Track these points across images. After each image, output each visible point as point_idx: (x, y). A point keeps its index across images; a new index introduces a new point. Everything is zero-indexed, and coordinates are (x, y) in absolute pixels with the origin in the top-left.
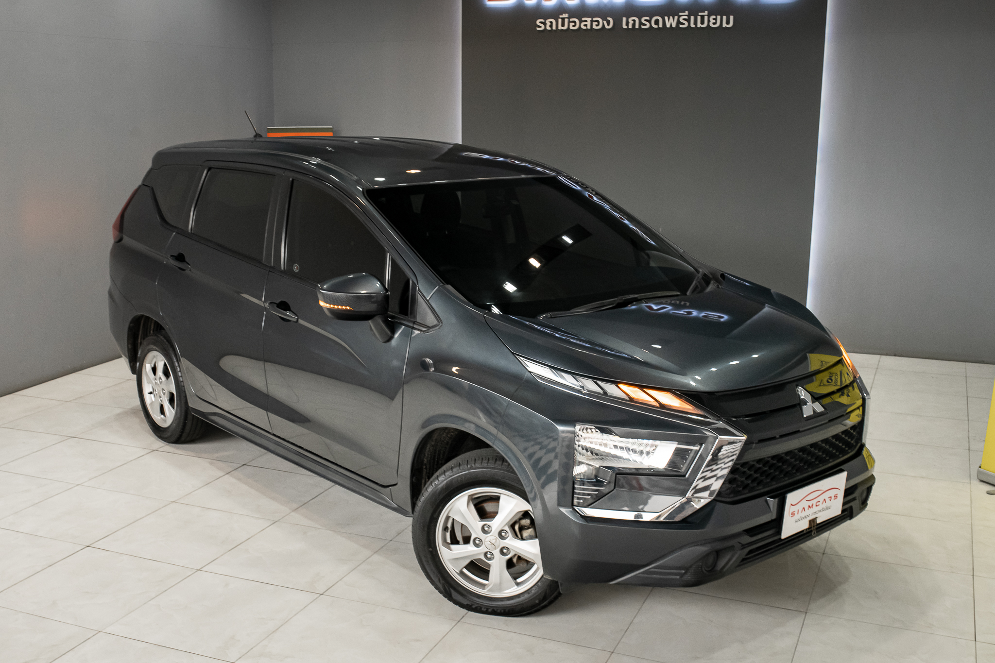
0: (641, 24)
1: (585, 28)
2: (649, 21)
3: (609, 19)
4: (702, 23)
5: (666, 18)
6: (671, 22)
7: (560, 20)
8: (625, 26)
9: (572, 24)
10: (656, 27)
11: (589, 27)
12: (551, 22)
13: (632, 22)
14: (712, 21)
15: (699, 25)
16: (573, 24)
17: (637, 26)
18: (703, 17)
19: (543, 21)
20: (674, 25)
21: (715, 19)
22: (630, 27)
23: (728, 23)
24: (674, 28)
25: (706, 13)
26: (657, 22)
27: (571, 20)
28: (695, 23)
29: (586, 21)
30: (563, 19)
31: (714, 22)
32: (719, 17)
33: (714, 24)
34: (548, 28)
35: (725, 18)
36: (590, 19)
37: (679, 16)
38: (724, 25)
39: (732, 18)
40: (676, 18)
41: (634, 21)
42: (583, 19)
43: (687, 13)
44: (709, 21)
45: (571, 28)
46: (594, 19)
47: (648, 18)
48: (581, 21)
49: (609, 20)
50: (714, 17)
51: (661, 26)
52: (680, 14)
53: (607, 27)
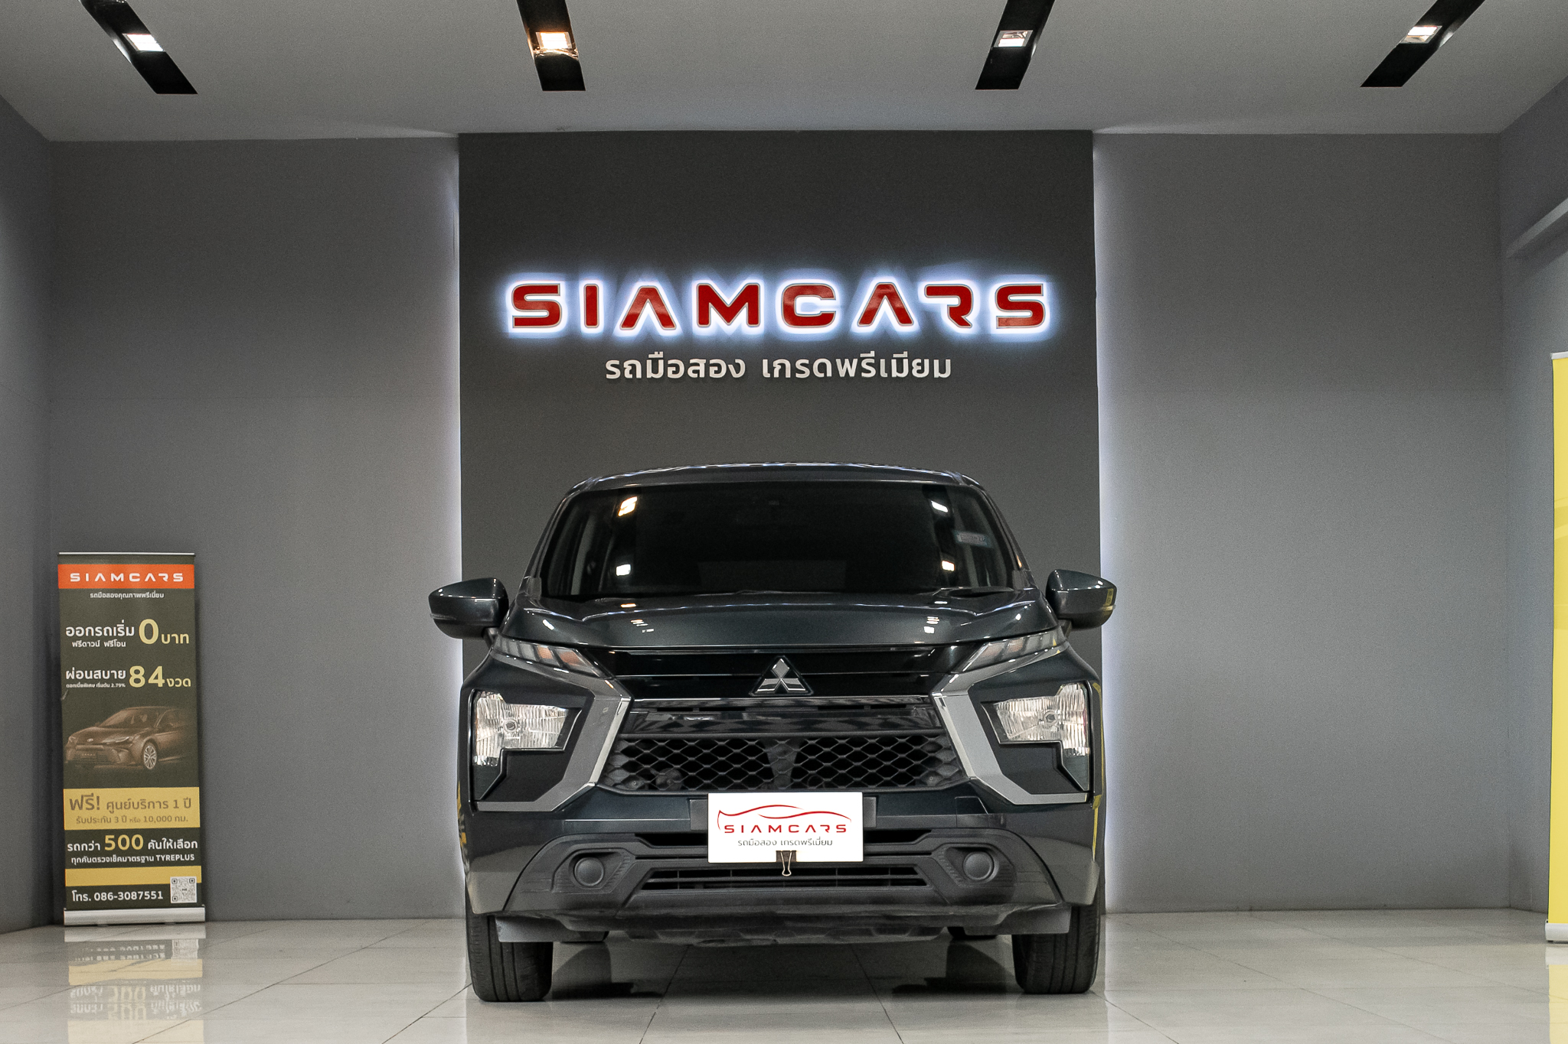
0: (794, 370)
1: (696, 376)
2: (810, 366)
3: (737, 361)
4: (900, 369)
5: (838, 361)
6: (847, 368)
7: (649, 363)
8: (766, 374)
9: (670, 370)
10: (822, 375)
11: (702, 375)
12: (634, 366)
13: (780, 367)
14: (916, 368)
15: (895, 374)
16: (674, 369)
17: (788, 375)
18: (900, 361)
19: (617, 362)
20: (852, 374)
21: (922, 364)
22: (776, 374)
23: (942, 370)
24: (852, 378)
25: (905, 354)
26: (822, 368)
27: (670, 362)
28: (888, 369)
29: (698, 365)
30: (655, 361)
31: (919, 369)
32: (927, 362)
33: (919, 372)
34: (628, 375)
35: (936, 363)
36: (705, 361)
37: (860, 360)
38: (937, 374)
39: (948, 362)
40: (855, 361)
41: (783, 365)
42: (692, 361)
43: (872, 354)
44: (911, 368)
45: (670, 375)
46: (712, 362)
47: (807, 362)
48: (687, 366)
49: (739, 364)
50: (919, 361)
51: (829, 374)
52: (862, 355)
53: (735, 375)
